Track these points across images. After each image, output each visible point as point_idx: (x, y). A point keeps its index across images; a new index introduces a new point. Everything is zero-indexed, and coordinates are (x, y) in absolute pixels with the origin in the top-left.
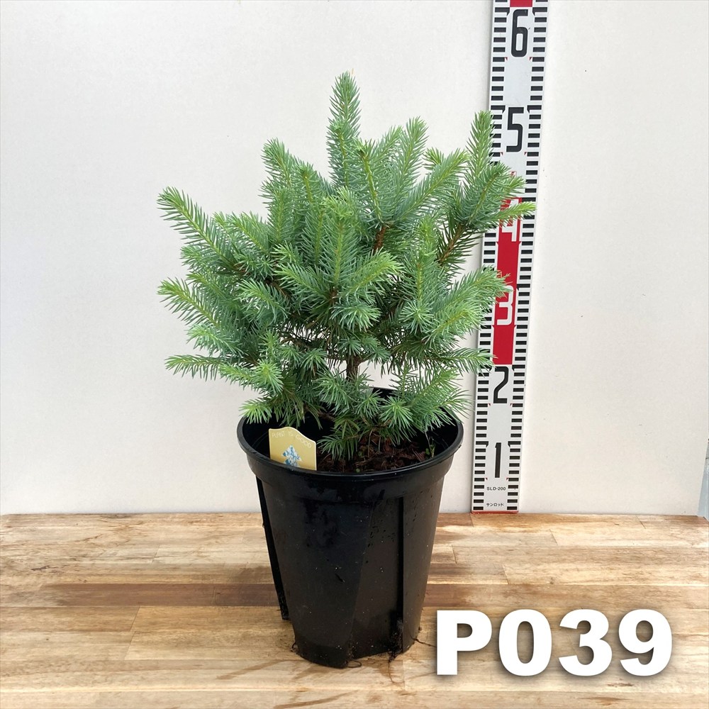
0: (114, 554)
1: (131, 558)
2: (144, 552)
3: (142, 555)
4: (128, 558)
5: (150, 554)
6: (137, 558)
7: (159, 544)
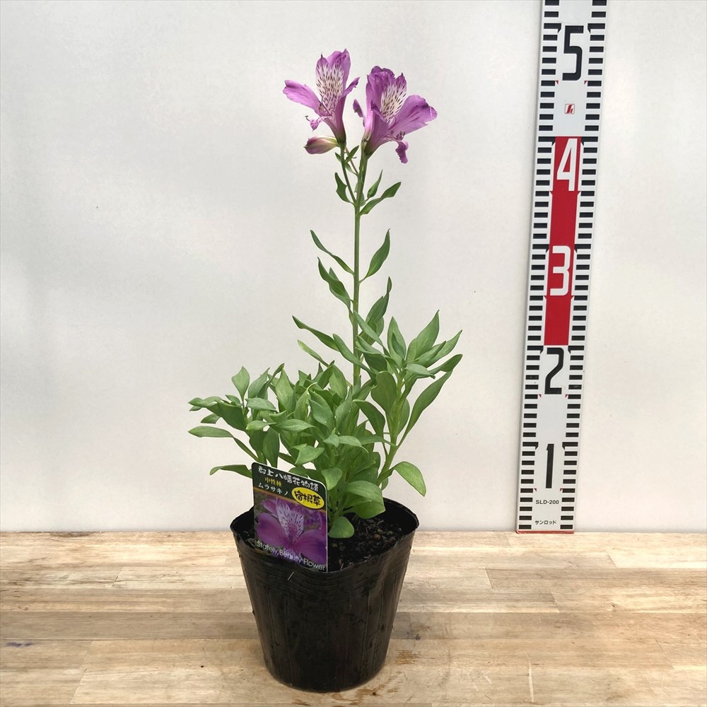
0: (65, 578)
1: (86, 583)
2: (103, 575)
3: (100, 578)
4: (82, 583)
5: (110, 578)
6: (93, 582)
7: (122, 565)
